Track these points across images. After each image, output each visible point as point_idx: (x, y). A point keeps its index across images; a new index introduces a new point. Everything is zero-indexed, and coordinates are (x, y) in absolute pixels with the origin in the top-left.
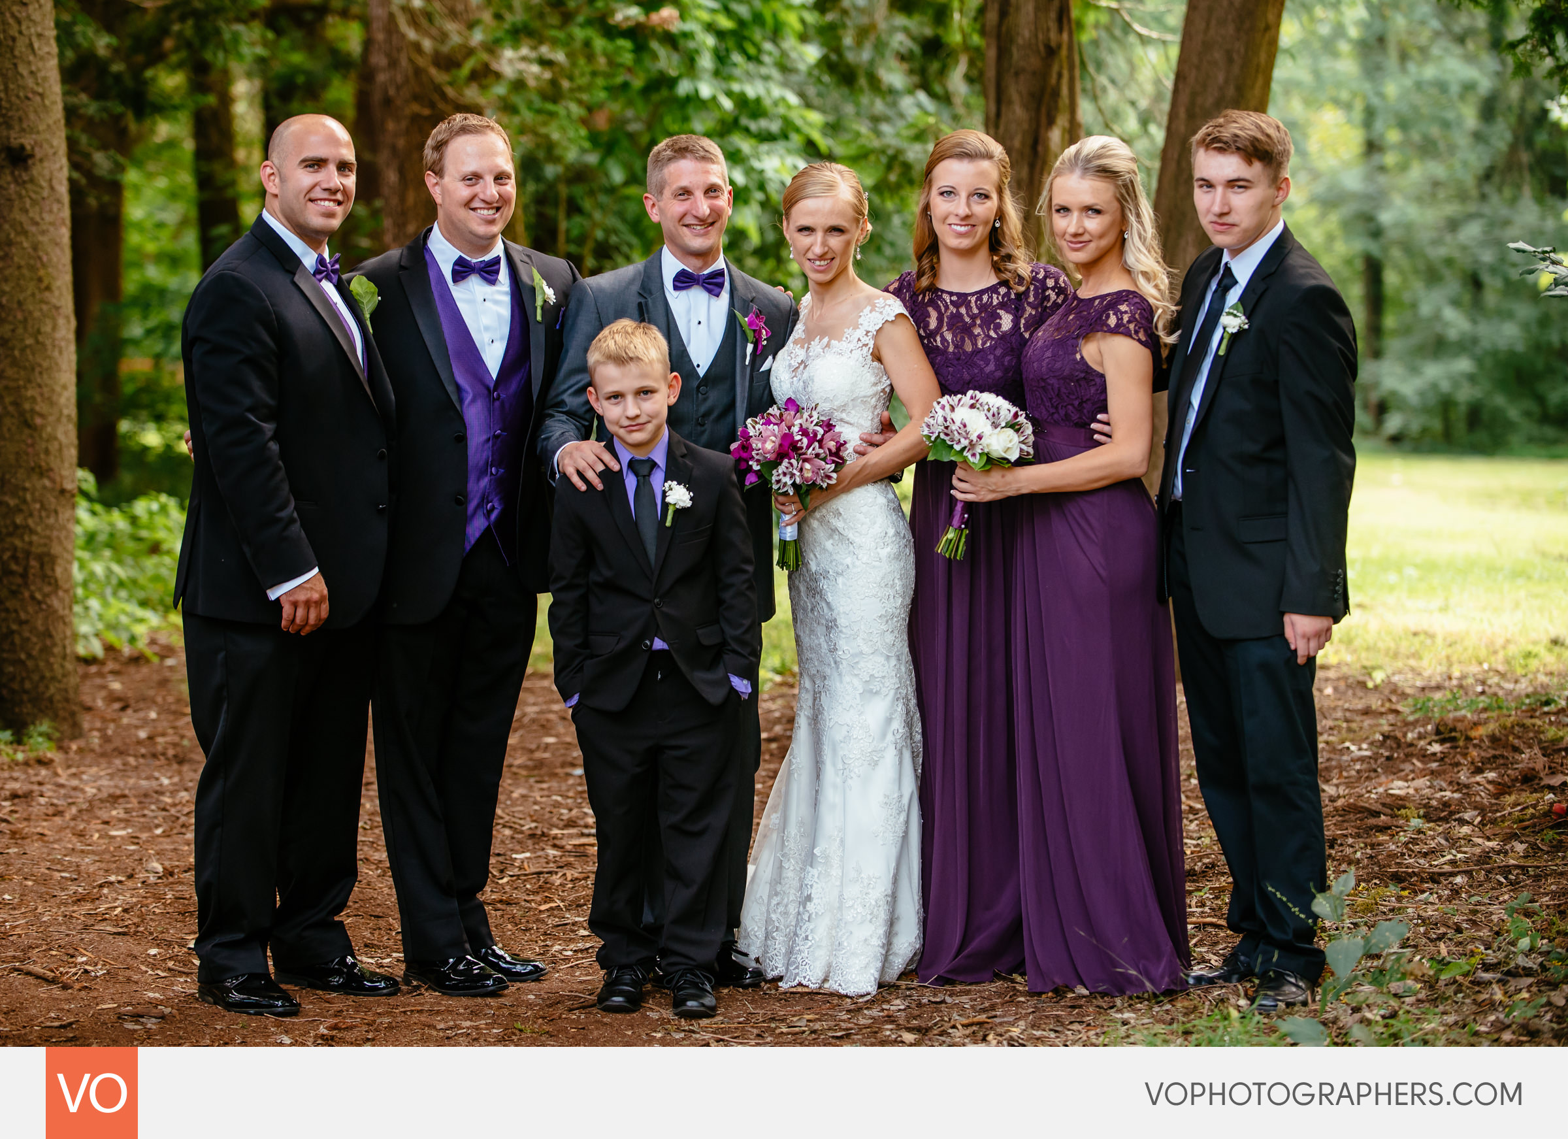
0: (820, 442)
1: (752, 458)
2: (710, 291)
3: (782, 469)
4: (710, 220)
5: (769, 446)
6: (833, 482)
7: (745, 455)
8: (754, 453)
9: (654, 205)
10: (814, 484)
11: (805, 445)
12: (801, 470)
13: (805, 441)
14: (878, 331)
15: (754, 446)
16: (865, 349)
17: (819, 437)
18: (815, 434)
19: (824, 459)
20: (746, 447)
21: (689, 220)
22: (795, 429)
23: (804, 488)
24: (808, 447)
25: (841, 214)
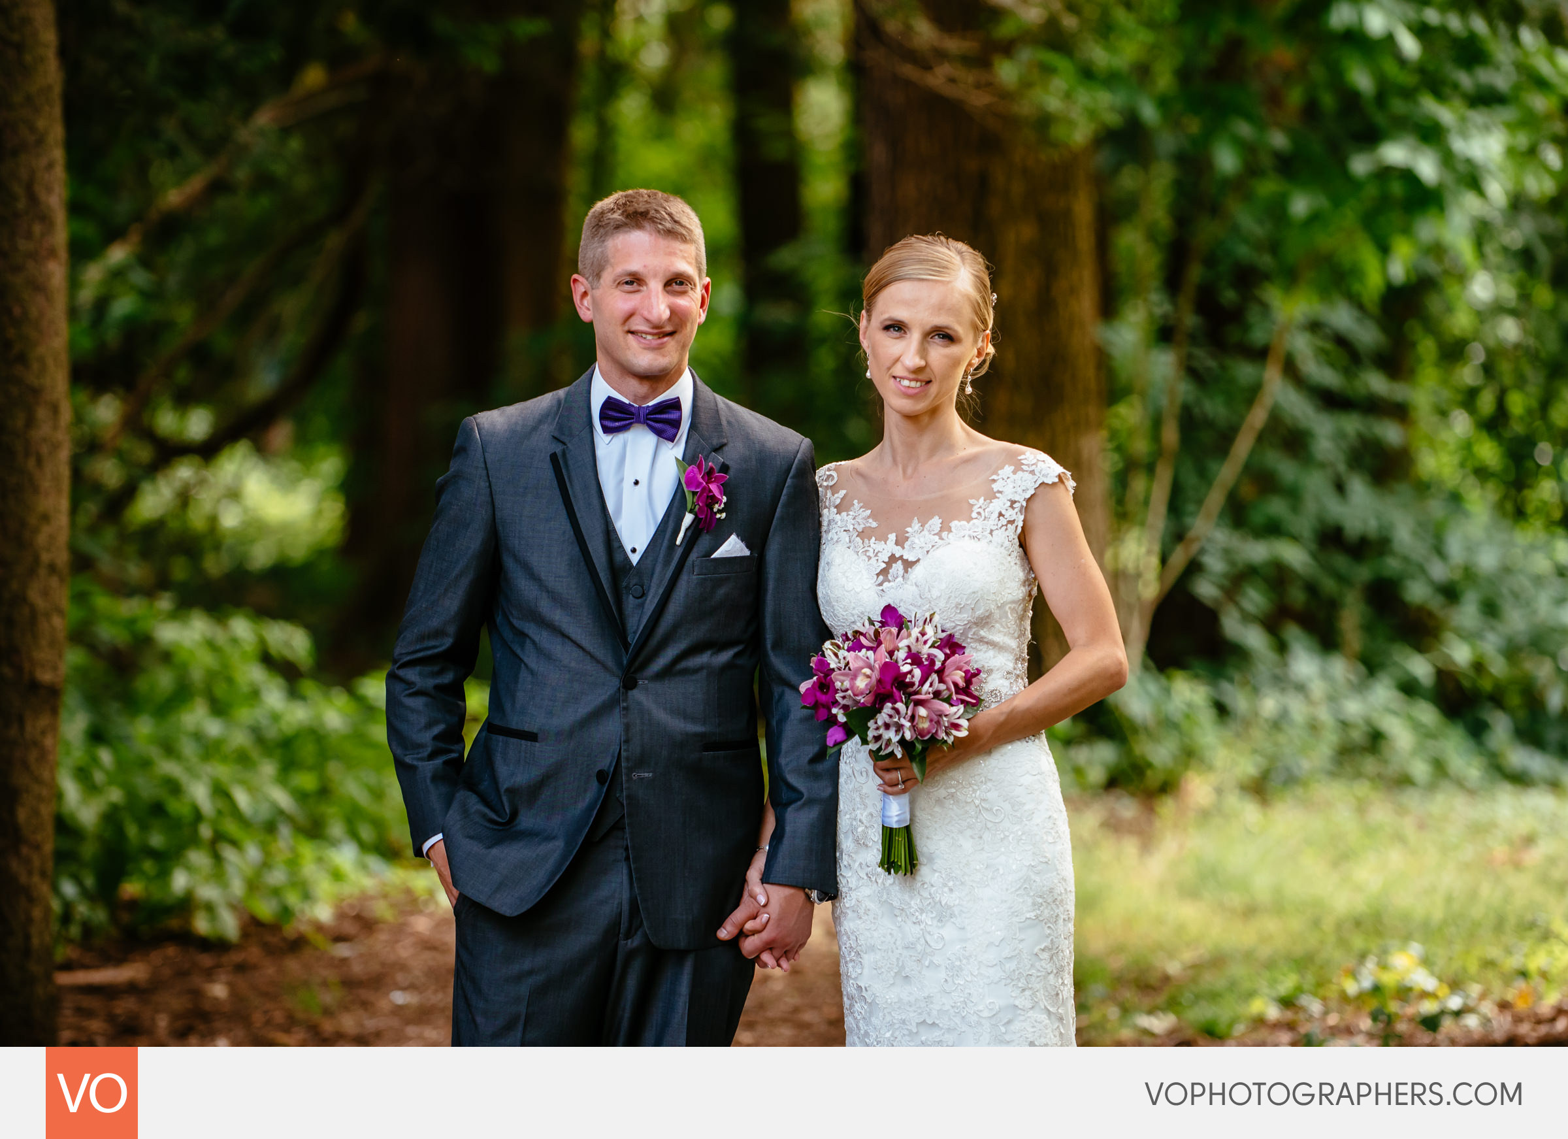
0: (941, 673)
1: (835, 703)
2: (659, 433)
3: (882, 718)
4: (668, 329)
5: (861, 683)
6: (963, 734)
7: (823, 698)
8: (838, 696)
9: (585, 294)
10: (933, 739)
11: (917, 680)
12: (912, 719)
13: (917, 672)
14: (1028, 500)
15: (838, 685)
16: (1011, 527)
17: (938, 665)
18: (932, 661)
19: (948, 700)
20: (826, 685)
21: (638, 324)
22: (901, 655)
23: (919, 747)
24: (922, 683)
25: (954, 311)
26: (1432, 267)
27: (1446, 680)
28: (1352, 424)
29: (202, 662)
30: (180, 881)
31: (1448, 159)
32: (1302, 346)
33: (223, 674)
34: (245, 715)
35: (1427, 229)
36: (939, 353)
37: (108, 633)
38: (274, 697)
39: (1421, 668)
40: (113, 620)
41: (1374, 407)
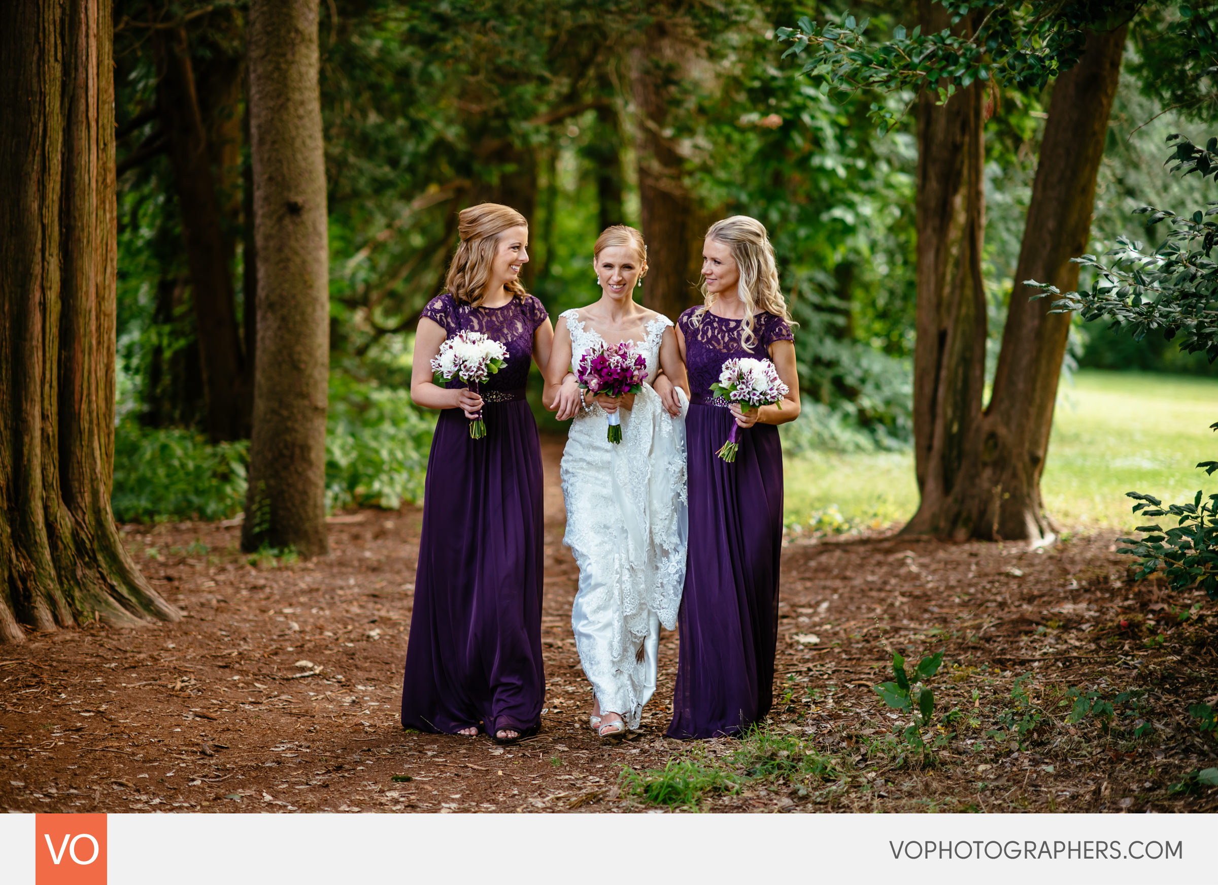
25: (631, 257)
26: (852, 257)
27: (861, 412)
28: (826, 317)
29: (388, 408)
30: (376, 486)
31: (857, 215)
32: (806, 288)
33: (395, 411)
34: (404, 426)
35: (850, 241)
36: (626, 274)
37: (357, 398)
38: (414, 419)
39: (850, 408)
40: (358, 392)
41: (833, 310)
